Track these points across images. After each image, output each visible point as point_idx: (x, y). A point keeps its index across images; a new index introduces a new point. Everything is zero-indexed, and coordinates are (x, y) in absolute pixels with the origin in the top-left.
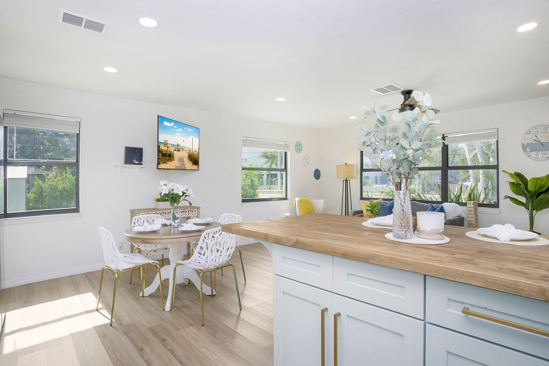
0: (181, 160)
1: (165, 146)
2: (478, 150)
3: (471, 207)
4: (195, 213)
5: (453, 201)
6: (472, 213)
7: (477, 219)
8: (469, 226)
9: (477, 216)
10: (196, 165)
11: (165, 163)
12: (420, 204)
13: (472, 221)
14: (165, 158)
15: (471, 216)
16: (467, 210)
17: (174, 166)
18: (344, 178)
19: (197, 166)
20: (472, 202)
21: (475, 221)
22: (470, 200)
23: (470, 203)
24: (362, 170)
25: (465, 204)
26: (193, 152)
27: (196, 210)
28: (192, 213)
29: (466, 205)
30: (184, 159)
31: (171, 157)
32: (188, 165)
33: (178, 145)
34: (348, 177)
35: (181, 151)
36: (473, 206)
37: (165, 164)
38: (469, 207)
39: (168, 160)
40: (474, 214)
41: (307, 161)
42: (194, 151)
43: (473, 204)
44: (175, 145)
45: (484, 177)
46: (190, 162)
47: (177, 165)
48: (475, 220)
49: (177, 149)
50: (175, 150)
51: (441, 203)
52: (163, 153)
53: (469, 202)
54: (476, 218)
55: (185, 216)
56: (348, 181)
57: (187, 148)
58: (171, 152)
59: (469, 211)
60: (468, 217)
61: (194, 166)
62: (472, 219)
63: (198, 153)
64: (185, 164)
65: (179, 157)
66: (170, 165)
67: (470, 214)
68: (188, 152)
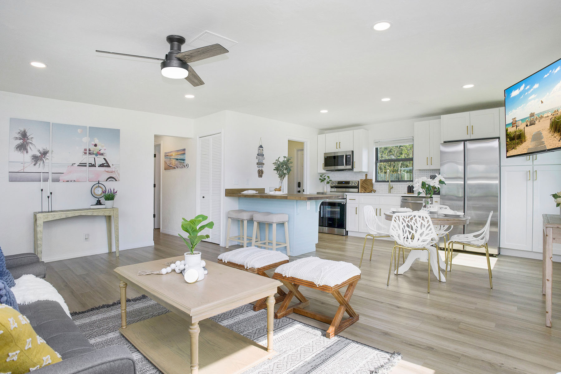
0: (538, 137)
1: (513, 127)
11: (513, 148)
14: (514, 142)
17: (525, 150)
30: (542, 134)
31: (522, 137)
32: (551, 141)
33: (532, 115)
35: (537, 122)
37: (513, 150)
39: (518, 144)
46: (556, 135)
47: (530, 147)
49: (530, 122)
50: (527, 126)
52: (511, 137)
58: (521, 131)
64: (543, 142)
65: (534, 134)
66: (522, 148)
68: (551, 117)
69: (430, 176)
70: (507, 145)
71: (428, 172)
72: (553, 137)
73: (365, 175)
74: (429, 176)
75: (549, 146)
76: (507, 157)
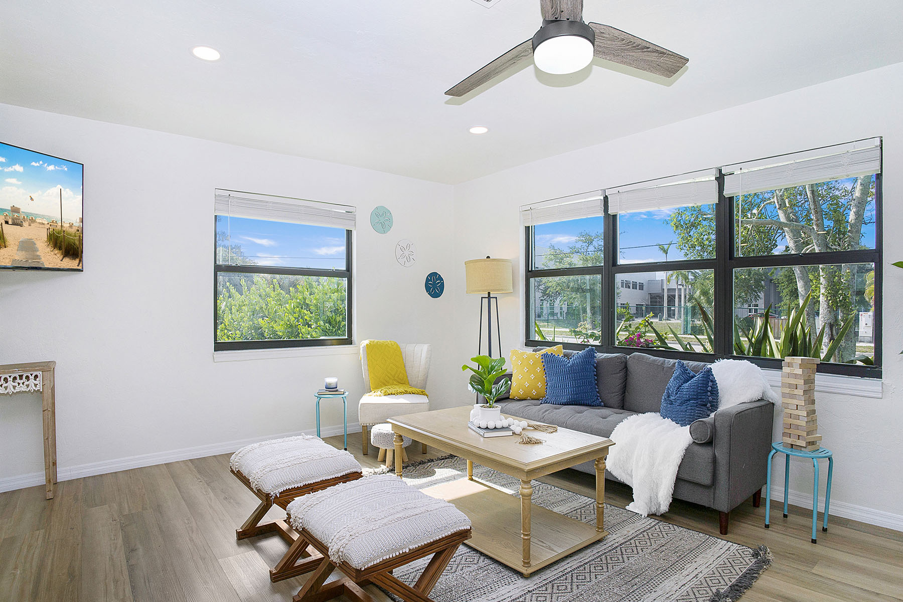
0: (28, 246)
2: (816, 244)
3: (796, 376)
4: (36, 382)
5: (742, 352)
6: (796, 392)
7: (814, 412)
8: (787, 431)
9: (813, 402)
10: (75, 259)
12: (655, 361)
13: (798, 417)
15: (796, 402)
16: (784, 385)
17: (7, 261)
18: (484, 291)
19: (77, 261)
20: (798, 359)
21: (806, 419)
22: (794, 354)
23: (792, 364)
24: (531, 273)
25: (776, 365)
26: (63, 229)
27: (39, 374)
28: (27, 383)
29: (780, 367)
30: (35, 244)
32: (51, 257)
33: (15, 210)
34: (492, 290)
35: (25, 224)
36: (800, 372)
38: (789, 375)
40: (803, 398)
41: (407, 253)
42: (66, 225)
43: (801, 366)
44: (5, 210)
45: (830, 300)
46: (56, 251)
47: (17, 259)
48: (805, 414)
49: (13, 219)
50: (7, 222)
51: (711, 358)
53: (788, 359)
54: (811, 407)
55: (24, 388)
56: (493, 301)
57: (43, 217)
59: (790, 386)
60: (786, 406)
61: (67, 260)
62: (796, 412)
63: (81, 231)
64: (39, 256)
65: (21, 240)
67: (793, 396)
68: (48, 226)
72: (52, 253)
75: (48, 264)
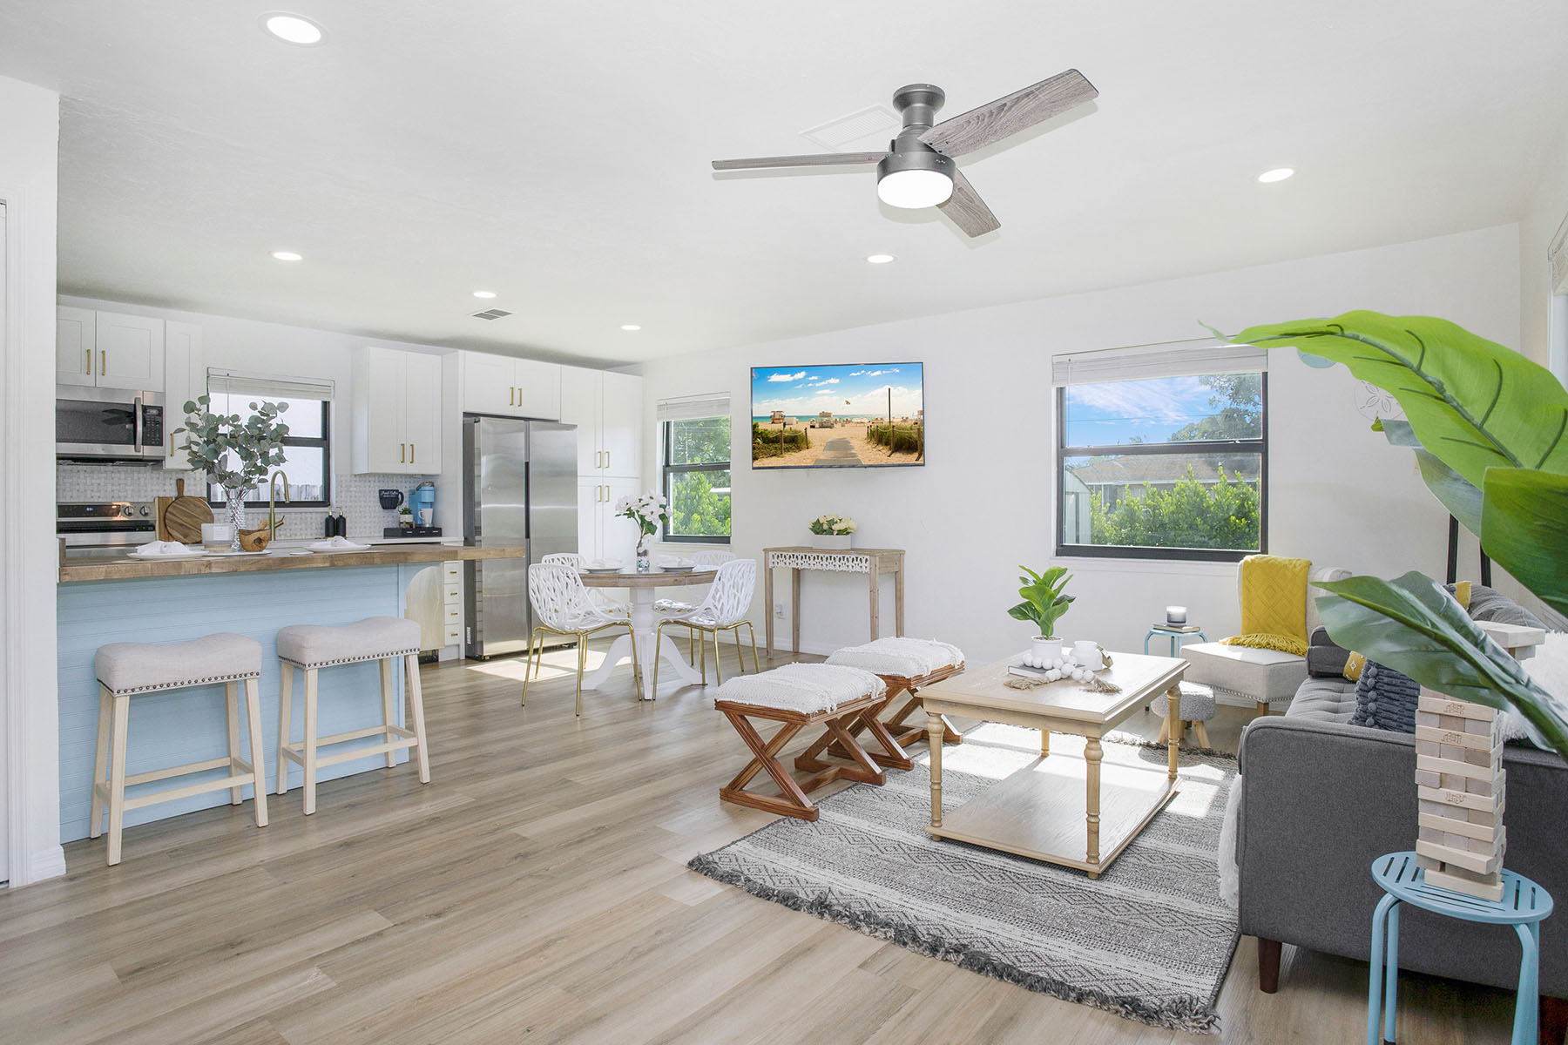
0: (839, 445)
1: (775, 423)
10: (911, 453)
11: (777, 455)
14: (778, 445)
17: (810, 460)
19: (916, 455)
26: (893, 424)
27: (868, 558)
28: (861, 565)
30: (849, 443)
31: (799, 441)
32: (872, 454)
33: (825, 415)
35: (838, 426)
37: (774, 457)
39: (788, 450)
41: (1382, 395)
42: (897, 421)
46: (881, 448)
47: (820, 458)
49: (820, 423)
50: (812, 427)
52: (770, 437)
58: (797, 432)
61: (898, 455)
63: (921, 423)
64: (852, 454)
65: (830, 440)
68: (870, 424)
69: (380, 491)
70: (754, 448)
71: (373, 479)
72: (875, 450)
73: (173, 482)
74: (374, 492)
75: (867, 460)
76: (754, 468)
